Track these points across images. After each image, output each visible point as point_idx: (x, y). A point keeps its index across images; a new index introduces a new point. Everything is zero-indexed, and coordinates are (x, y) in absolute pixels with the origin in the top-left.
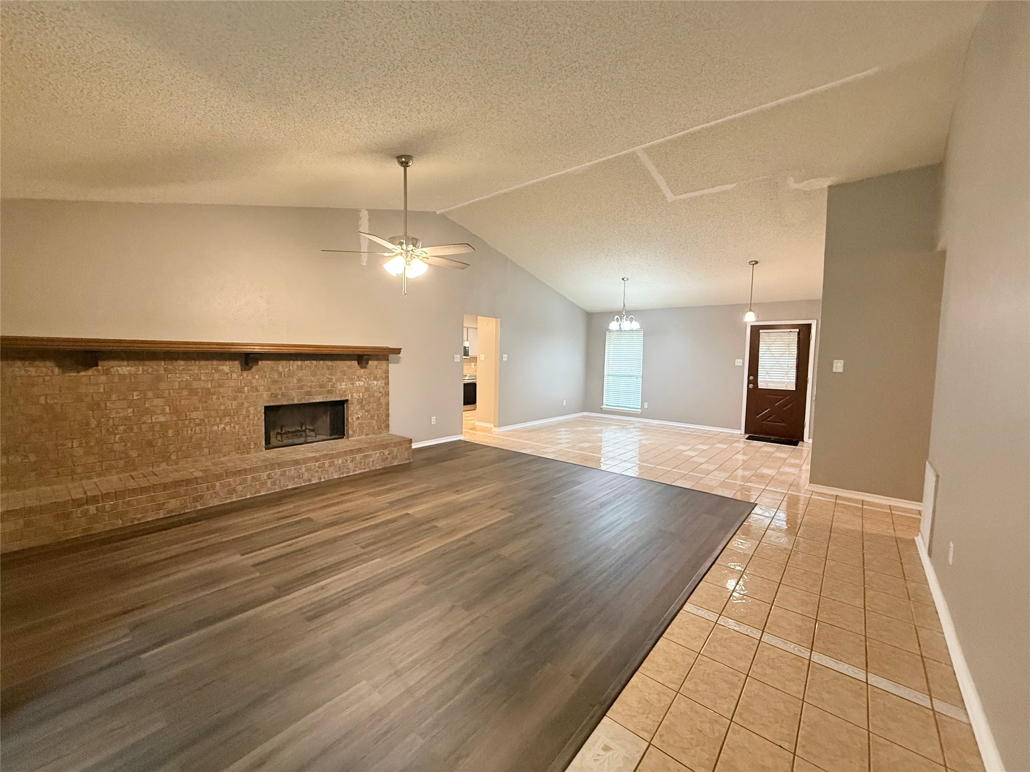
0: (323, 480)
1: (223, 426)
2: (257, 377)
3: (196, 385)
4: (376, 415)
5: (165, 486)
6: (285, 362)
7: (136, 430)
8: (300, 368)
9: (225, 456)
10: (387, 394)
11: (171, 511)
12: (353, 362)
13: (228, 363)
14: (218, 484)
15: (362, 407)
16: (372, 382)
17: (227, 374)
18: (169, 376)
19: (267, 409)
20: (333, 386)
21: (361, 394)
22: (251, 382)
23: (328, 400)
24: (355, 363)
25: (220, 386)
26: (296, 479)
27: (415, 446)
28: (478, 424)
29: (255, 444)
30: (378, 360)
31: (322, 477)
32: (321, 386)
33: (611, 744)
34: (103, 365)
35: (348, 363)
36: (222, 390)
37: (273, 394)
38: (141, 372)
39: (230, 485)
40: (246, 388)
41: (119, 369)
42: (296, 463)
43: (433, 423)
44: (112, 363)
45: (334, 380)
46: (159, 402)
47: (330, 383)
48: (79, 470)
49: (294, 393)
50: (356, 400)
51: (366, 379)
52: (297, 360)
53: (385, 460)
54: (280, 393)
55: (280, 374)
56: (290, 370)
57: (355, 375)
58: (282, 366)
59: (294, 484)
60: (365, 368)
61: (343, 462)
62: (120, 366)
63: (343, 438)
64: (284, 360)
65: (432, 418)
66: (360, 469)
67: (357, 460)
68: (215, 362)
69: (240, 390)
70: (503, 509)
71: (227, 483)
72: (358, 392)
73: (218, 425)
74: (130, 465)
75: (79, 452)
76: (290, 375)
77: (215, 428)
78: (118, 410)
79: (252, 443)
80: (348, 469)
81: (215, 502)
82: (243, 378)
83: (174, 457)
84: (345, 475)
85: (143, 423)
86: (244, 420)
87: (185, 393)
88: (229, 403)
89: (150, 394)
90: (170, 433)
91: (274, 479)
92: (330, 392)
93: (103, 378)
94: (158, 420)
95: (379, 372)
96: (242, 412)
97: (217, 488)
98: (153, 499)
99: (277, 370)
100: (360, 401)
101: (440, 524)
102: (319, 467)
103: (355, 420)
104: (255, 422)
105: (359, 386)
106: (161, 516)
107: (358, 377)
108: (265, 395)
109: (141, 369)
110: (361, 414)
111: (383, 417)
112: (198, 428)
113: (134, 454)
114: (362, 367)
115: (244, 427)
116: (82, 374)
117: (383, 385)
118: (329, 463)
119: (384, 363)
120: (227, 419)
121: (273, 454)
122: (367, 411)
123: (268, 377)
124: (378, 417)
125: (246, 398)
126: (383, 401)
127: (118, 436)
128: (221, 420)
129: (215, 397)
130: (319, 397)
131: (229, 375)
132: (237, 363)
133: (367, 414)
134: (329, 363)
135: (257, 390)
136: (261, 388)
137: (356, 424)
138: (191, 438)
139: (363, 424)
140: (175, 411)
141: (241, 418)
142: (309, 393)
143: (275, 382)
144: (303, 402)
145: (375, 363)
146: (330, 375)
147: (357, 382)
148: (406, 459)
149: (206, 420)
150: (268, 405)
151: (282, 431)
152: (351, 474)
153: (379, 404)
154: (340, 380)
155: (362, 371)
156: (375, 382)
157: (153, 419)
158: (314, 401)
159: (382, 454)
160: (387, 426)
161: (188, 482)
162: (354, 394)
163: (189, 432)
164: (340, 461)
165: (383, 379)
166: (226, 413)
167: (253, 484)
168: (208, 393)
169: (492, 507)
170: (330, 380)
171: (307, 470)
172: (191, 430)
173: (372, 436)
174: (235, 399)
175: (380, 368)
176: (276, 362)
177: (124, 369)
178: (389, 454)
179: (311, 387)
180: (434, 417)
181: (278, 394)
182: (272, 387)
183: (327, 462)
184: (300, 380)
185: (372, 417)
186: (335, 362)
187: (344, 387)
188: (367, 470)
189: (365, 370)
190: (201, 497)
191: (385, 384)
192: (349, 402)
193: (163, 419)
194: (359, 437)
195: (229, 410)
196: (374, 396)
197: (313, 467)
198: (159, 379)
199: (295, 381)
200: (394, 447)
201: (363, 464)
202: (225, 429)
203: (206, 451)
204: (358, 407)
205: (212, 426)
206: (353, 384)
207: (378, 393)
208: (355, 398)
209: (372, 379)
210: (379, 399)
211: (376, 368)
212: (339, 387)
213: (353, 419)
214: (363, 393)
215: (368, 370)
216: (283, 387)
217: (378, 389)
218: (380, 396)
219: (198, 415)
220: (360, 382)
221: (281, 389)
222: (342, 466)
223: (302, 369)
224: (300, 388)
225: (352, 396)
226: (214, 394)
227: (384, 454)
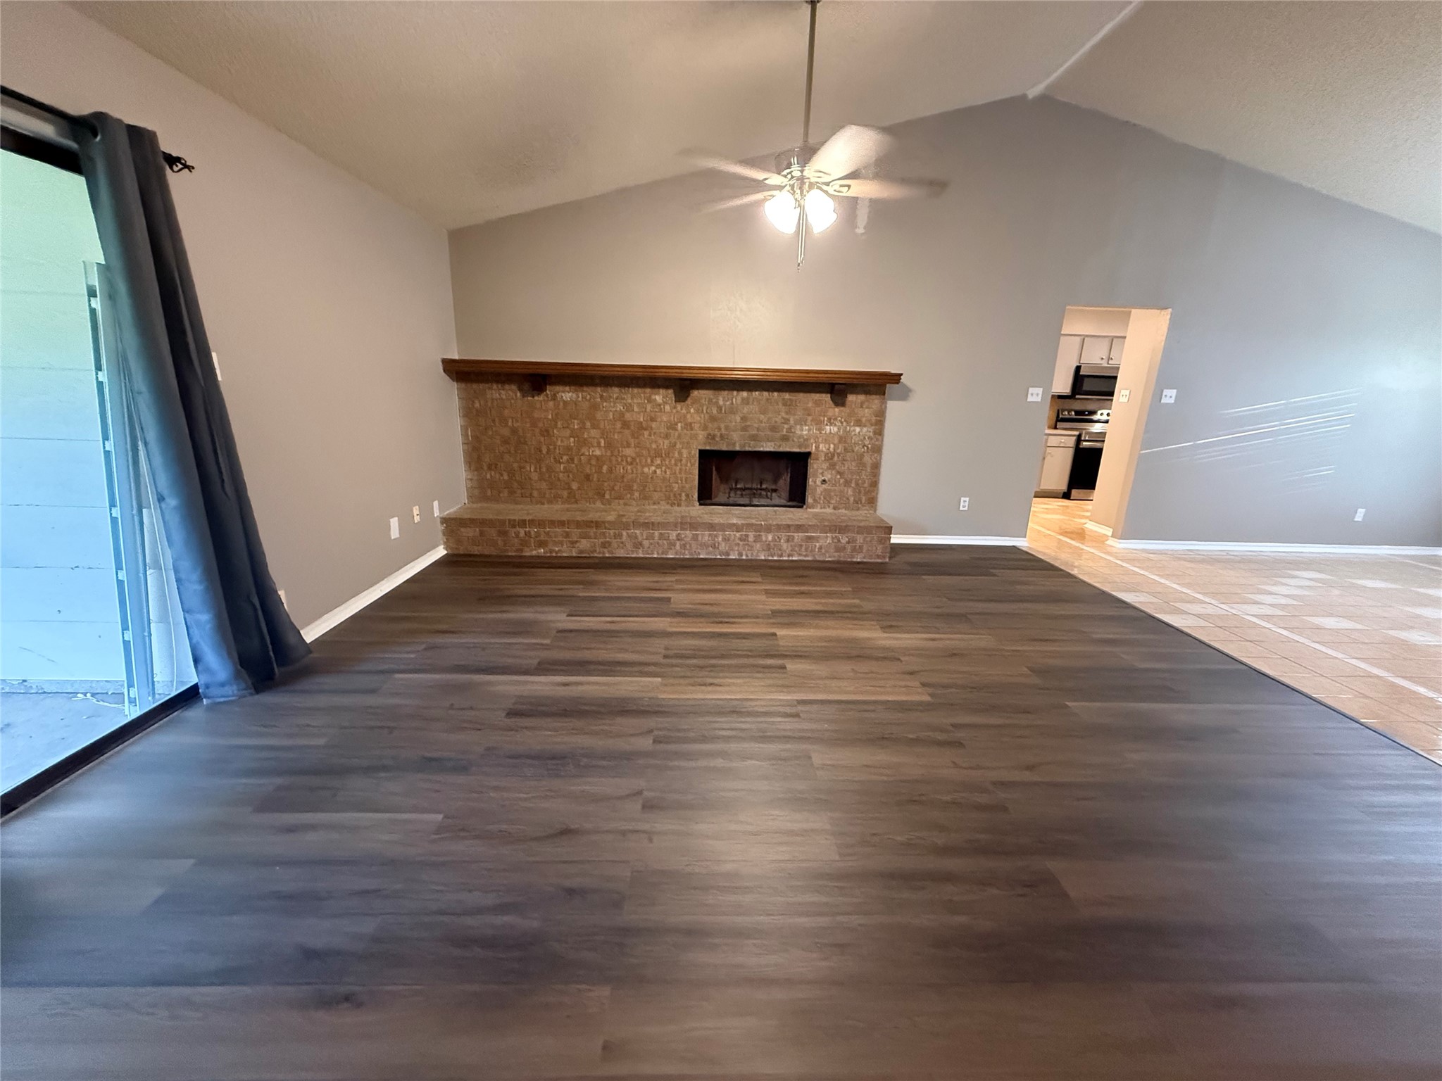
0: (744, 557)
1: (653, 468)
2: (692, 411)
3: (628, 416)
4: (853, 482)
5: (578, 524)
6: (726, 392)
7: (576, 462)
8: (746, 402)
9: (654, 504)
10: (878, 450)
11: (581, 552)
12: (824, 395)
13: (662, 391)
14: (624, 533)
15: (832, 466)
16: (852, 429)
17: (660, 405)
18: (605, 404)
19: (703, 454)
20: (789, 430)
21: (832, 446)
22: (685, 416)
23: (781, 449)
24: (826, 398)
25: (652, 420)
26: (711, 549)
27: (896, 539)
29: (687, 496)
30: (867, 393)
31: (744, 553)
32: (774, 429)
34: (550, 390)
35: (817, 396)
36: (654, 425)
37: (710, 434)
38: (580, 399)
39: (636, 538)
40: (679, 424)
41: (563, 395)
42: (711, 527)
43: (961, 508)
44: (558, 388)
45: (792, 422)
46: (594, 433)
47: (786, 426)
48: (535, 494)
49: (735, 436)
50: (823, 455)
51: (842, 423)
52: (743, 390)
53: (840, 549)
54: (719, 434)
55: (720, 408)
56: (732, 403)
57: (824, 416)
58: (723, 398)
59: (708, 554)
60: (843, 404)
61: (774, 540)
62: (563, 392)
63: (802, 507)
64: (724, 390)
65: (963, 499)
66: (800, 555)
67: (796, 540)
68: (648, 390)
69: (672, 427)
72: (826, 441)
73: (649, 466)
74: (572, 498)
75: (535, 476)
76: (732, 411)
77: (646, 470)
78: (562, 438)
79: (683, 494)
80: (780, 550)
81: (621, 553)
82: (677, 412)
83: (607, 496)
84: (775, 558)
85: (582, 455)
86: (676, 465)
87: (619, 425)
88: (660, 441)
89: (588, 424)
90: (605, 468)
91: (684, 542)
92: (785, 439)
93: (551, 404)
94: (594, 453)
95: (866, 413)
96: (674, 454)
97: (624, 538)
98: (567, 535)
99: (717, 403)
100: (830, 457)
102: (740, 539)
103: (818, 483)
104: (687, 468)
105: (831, 433)
106: (574, 555)
107: (829, 419)
108: (702, 435)
109: (580, 395)
110: (829, 476)
111: (866, 485)
112: (629, 467)
113: (575, 486)
114: (837, 404)
115: (675, 473)
116: (536, 398)
117: (871, 434)
118: (755, 536)
119: (875, 401)
120: (658, 461)
122: (839, 473)
123: (705, 411)
124: (857, 484)
125: (679, 436)
126: (868, 459)
127: (562, 466)
128: (652, 461)
129: (646, 433)
130: (769, 444)
131: (662, 407)
132: (671, 391)
133: (839, 477)
134: (787, 396)
135: (692, 429)
136: (696, 426)
137: (819, 490)
138: (623, 477)
139: (831, 491)
140: (609, 445)
141: (673, 462)
142: (754, 438)
143: (713, 419)
144: (747, 449)
145: (861, 397)
146: (787, 413)
147: (828, 428)
148: (878, 557)
149: (638, 460)
150: (703, 448)
152: (785, 558)
153: (862, 464)
154: (802, 422)
155: (837, 410)
156: (858, 429)
157: (591, 451)
158: (761, 449)
159: (836, 541)
160: (872, 501)
161: (598, 524)
162: (821, 446)
163: (622, 470)
164: (770, 538)
165: (872, 425)
166: (658, 454)
167: (660, 542)
168: (641, 427)
170: (786, 421)
171: (724, 539)
172: (623, 468)
173: (843, 511)
174: (667, 436)
175: (867, 408)
176: (717, 392)
177: (567, 395)
178: (848, 542)
179: (758, 429)
180: (967, 499)
181: (715, 435)
182: (710, 425)
183: (751, 535)
184: (744, 419)
185: (847, 483)
186: (796, 394)
187: (805, 433)
188: (810, 558)
189: (842, 408)
190: (610, 543)
191: (875, 433)
192: (813, 456)
193: (598, 453)
194: (823, 510)
195: (661, 449)
196: (853, 451)
197: (733, 537)
198: (595, 407)
199: (738, 419)
200: (858, 533)
201: (803, 549)
202: (655, 472)
203: (637, 494)
204: (825, 466)
205: (643, 467)
206: (820, 430)
207: (861, 446)
208: (822, 451)
209: (852, 424)
210: (861, 456)
211: (862, 407)
212: (798, 432)
213: (815, 482)
214: (834, 445)
215: (846, 410)
216: (722, 426)
217: (862, 441)
218: (864, 452)
219: (629, 452)
220: (832, 428)
221: (719, 429)
222: (772, 544)
223: (748, 404)
224: (745, 429)
225: (817, 448)
226: (646, 429)
227: (839, 541)
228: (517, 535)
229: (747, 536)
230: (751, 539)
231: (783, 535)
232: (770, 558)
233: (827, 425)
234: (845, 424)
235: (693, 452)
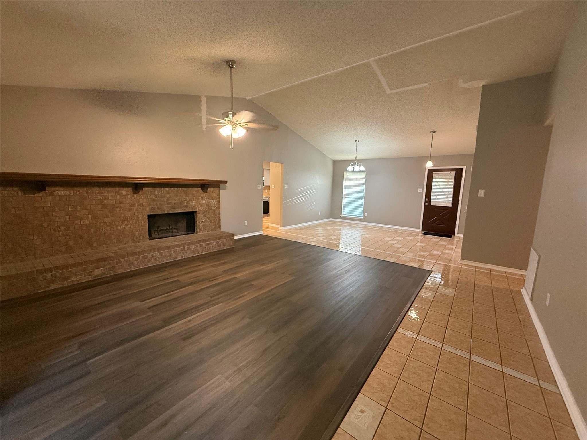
0: (184, 258)
1: (123, 226)
2: (142, 197)
3: (106, 202)
4: (213, 220)
5: (91, 262)
6: (159, 189)
7: (71, 228)
8: (168, 192)
9: (125, 244)
10: (219, 208)
11: (96, 276)
12: (199, 189)
13: (125, 189)
14: (122, 260)
15: (205, 216)
16: (210, 201)
17: (124, 195)
18: (90, 196)
19: (149, 216)
20: (187, 203)
21: (204, 208)
22: (139, 200)
23: (185, 211)
24: (200, 189)
25: (121, 203)
26: (168, 258)
27: (236, 238)
28: (270, 225)
29: (143, 237)
30: (214, 188)
31: (184, 256)
32: (181, 203)
33: (364, 409)
34: (48, 190)
35: (196, 189)
36: (122, 205)
37: (152, 208)
38: (72, 194)
39: (130, 261)
40: (136, 204)
41: (59, 192)
42: (168, 248)
43: (245, 225)
44: (54, 189)
45: (188, 200)
46: (83, 212)
47: (186, 202)
48: (39, 252)
49: (165, 207)
51: (207, 199)
52: (166, 188)
53: (219, 246)
54: (157, 207)
55: (156, 196)
56: (162, 193)
57: (200, 197)
58: (157, 191)
59: (168, 260)
60: (206, 192)
61: (195, 248)
62: (59, 191)
63: (194, 233)
64: (158, 187)
65: (245, 222)
66: (205, 251)
67: (203, 246)
68: (117, 189)
69: (133, 205)
70: (290, 274)
71: (128, 260)
72: (202, 206)
73: (120, 226)
74: (69, 250)
75: (38, 242)
76: (162, 196)
77: (119, 228)
79: (141, 237)
80: (198, 251)
81: (122, 271)
82: (134, 198)
83: (95, 245)
84: (196, 255)
85: (75, 225)
86: (136, 223)
87: (100, 206)
88: (126, 213)
89: (79, 208)
90: (92, 230)
91: (156, 258)
92: (186, 206)
93: (50, 198)
94: (84, 223)
95: (215, 195)
96: (135, 218)
97: (122, 263)
98: (85, 270)
99: (154, 193)
100: (204, 212)
101: (255, 283)
102: (181, 250)
103: (201, 223)
104: (142, 224)
105: (203, 203)
106: (90, 279)
107: (202, 198)
108: (148, 208)
109: (72, 192)
110: (204, 220)
111: (217, 221)
112: (108, 228)
113: (71, 243)
114: (204, 192)
115: (136, 227)
116: (36, 195)
117: (217, 202)
118: (187, 248)
119: (217, 190)
120: (126, 223)
121: (154, 242)
122: (208, 218)
123: (149, 197)
124: (214, 221)
125: (137, 210)
126: (217, 212)
127: (61, 233)
128: (122, 223)
129: (118, 210)
130: (180, 209)
131: (126, 196)
132: (130, 189)
133: (208, 219)
134: (185, 189)
135: (143, 205)
136: (145, 204)
137: (201, 225)
138: (105, 233)
139: (205, 225)
140: (94, 218)
141: (134, 222)
142: (173, 207)
143: (153, 200)
144: (170, 212)
145: (212, 189)
146: (186, 196)
147: (202, 201)
148: (231, 246)
149: (113, 223)
150: (150, 214)
151: (158, 229)
152: (200, 254)
153: (215, 214)
154: (191, 200)
155: (204, 194)
156: (212, 201)
157: (82, 222)
158: (177, 212)
160: (220, 227)
161: (104, 260)
162: (200, 208)
163: (104, 230)
164: (193, 247)
165: (217, 199)
166: (125, 219)
167: (144, 260)
168: (114, 207)
169: (283, 273)
170: (186, 199)
171: (174, 252)
172: (105, 229)
173: (211, 232)
174: (130, 210)
175: (215, 193)
176: (154, 189)
177: (61, 192)
178: (222, 243)
179: (175, 204)
180: (246, 221)
181: (155, 208)
182: (152, 203)
183: (186, 247)
184: (168, 199)
185: (211, 222)
186: (188, 188)
187: (194, 203)
188: (209, 252)
189: (206, 194)
190: (114, 268)
192: (197, 213)
193: (87, 222)
194: (203, 233)
195: (127, 217)
196: (212, 209)
197: (178, 251)
198: (83, 198)
199: (165, 200)
200: (224, 238)
201: (206, 249)
202: (125, 228)
203: (114, 241)
204: (202, 216)
205: (117, 226)
206: (199, 202)
207: (214, 207)
208: (201, 210)
209: (210, 199)
210: (214, 211)
211: (213, 192)
212: (191, 203)
213: (199, 223)
214: (205, 207)
215: (208, 194)
216: (158, 203)
217: (214, 205)
218: (215, 209)
219: (108, 220)
220: (203, 201)
221: (157, 205)
223: (169, 193)
224: (168, 204)
225: (199, 209)
226: (117, 208)
227: (218, 242)
228: (45, 278)
229: (184, 248)
231: (198, 245)
232: (194, 255)
233: (201, 200)
234: (208, 199)
235: (145, 216)
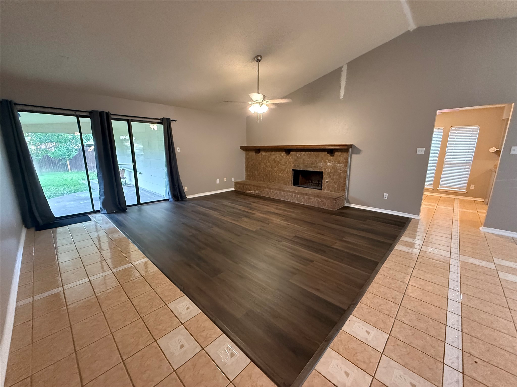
0: (292, 201)
2: (290, 158)
3: (276, 159)
4: (337, 183)
6: (299, 153)
7: (265, 171)
8: (304, 155)
9: (281, 184)
10: (346, 172)
13: (283, 153)
15: (330, 177)
16: (337, 164)
17: (283, 156)
18: (271, 156)
19: (294, 171)
20: (316, 164)
21: (330, 170)
22: (289, 160)
23: (314, 170)
24: (327, 153)
25: (281, 160)
26: (284, 197)
30: (341, 152)
32: (312, 164)
34: (260, 153)
36: (281, 162)
38: (266, 155)
39: (267, 191)
43: (384, 198)
44: (262, 152)
45: (317, 162)
46: (269, 164)
49: (301, 165)
50: (327, 173)
51: (333, 162)
52: (303, 152)
53: (319, 203)
55: (297, 157)
56: (301, 156)
57: (327, 160)
60: (333, 156)
65: (385, 194)
66: (307, 203)
67: (306, 198)
68: (280, 152)
69: (286, 162)
72: (328, 168)
74: (264, 181)
75: (257, 174)
76: (301, 158)
77: (279, 174)
78: (263, 165)
79: (288, 182)
80: (301, 201)
82: (287, 158)
83: (271, 181)
85: (266, 169)
86: (286, 173)
87: (274, 162)
88: (283, 166)
89: (268, 161)
90: (271, 173)
91: (277, 194)
92: (315, 167)
93: (261, 156)
95: (341, 159)
99: (297, 156)
100: (329, 173)
104: (289, 175)
105: (329, 166)
106: (255, 194)
107: (329, 161)
108: (293, 165)
110: (329, 180)
111: (342, 184)
112: (276, 173)
113: (264, 177)
114: (331, 156)
115: (286, 176)
116: (258, 155)
117: (343, 166)
118: (295, 195)
119: (344, 155)
120: (282, 172)
123: (294, 158)
124: (339, 184)
125: (287, 165)
126: (342, 175)
127: (262, 172)
129: (280, 164)
130: (311, 168)
132: (285, 153)
133: (332, 180)
134: (316, 153)
135: (290, 163)
136: (291, 162)
137: (326, 185)
138: (274, 176)
139: (329, 185)
140: (272, 167)
141: (285, 172)
142: (306, 166)
143: (296, 160)
144: (304, 170)
145: (340, 154)
146: (316, 159)
147: (328, 164)
148: (331, 208)
150: (294, 169)
152: (302, 204)
153: (340, 177)
154: (320, 162)
155: (332, 158)
156: (339, 164)
158: (308, 170)
159: (317, 200)
160: (344, 190)
162: (326, 170)
164: (298, 196)
165: (343, 163)
166: (282, 170)
167: (273, 194)
168: (279, 163)
170: (316, 161)
171: (287, 195)
172: (274, 174)
173: (334, 193)
174: (284, 165)
175: (342, 157)
176: (297, 153)
177: (264, 154)
178: (321, 201)
179: (307, 164)
180: (387, 194)
181: (296, 165)
182: (295, 162)
184: (304, 160)
185: (335, 183)
186: (319, 153)
187: (321, 165)
188: (309, 205)
189: (333, 157)
190: (262, 192)
191: (345, 166)
192: (324, 173)
193: (269, 169)
194: (327, 192)
196: (337, 172)
197: (289, 195)
198: (269, 157)
199: (302, 160)
200: (324, 199)
201: (308, 201)
202: (281, 175)
203: (277, 181)
204: (328, 176)
205: (279, 173)
206: (326, 164)
207: (340, 170)
208: (326, 171)
209: (336, 163)
210: (340, 174)
211: (340, 157)
212: (319, 165)
213: (324, 182)
214: (331, 169)
215: (335, 158)
216: (298, 162)
217: (340, 168)
218: (341, 172)
219: (276, 169)
220: (330, 164)
221: (297, 163)
222: (299, 198)
223: (305, 156)
224: (304, 163)
225: (325, 170)
226: (280, 163)
229: (292, 195)
230: (293, 196)
231: (302, 196)
232: (298, 203)
233: (328, 163)
234: (334, 162)
235: (290, 170)
